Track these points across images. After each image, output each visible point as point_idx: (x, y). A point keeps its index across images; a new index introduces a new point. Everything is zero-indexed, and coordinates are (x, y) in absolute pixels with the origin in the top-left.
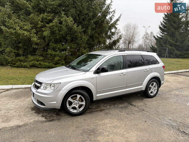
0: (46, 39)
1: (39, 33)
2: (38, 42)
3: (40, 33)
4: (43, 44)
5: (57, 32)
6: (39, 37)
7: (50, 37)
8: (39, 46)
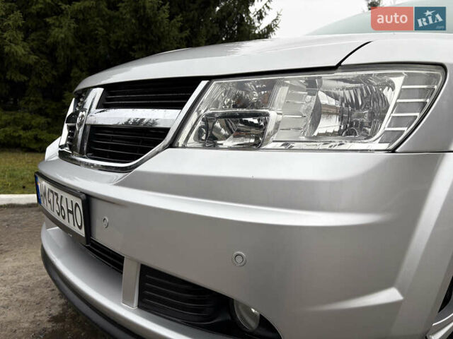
0: (61, 54)
1: (33, 36)
2: (30, 62)
3: (38, 33)
4: (47, 74)
5: (101, 31)
6: (32, 49)
7: (72, 49)
8: (33, 78)
